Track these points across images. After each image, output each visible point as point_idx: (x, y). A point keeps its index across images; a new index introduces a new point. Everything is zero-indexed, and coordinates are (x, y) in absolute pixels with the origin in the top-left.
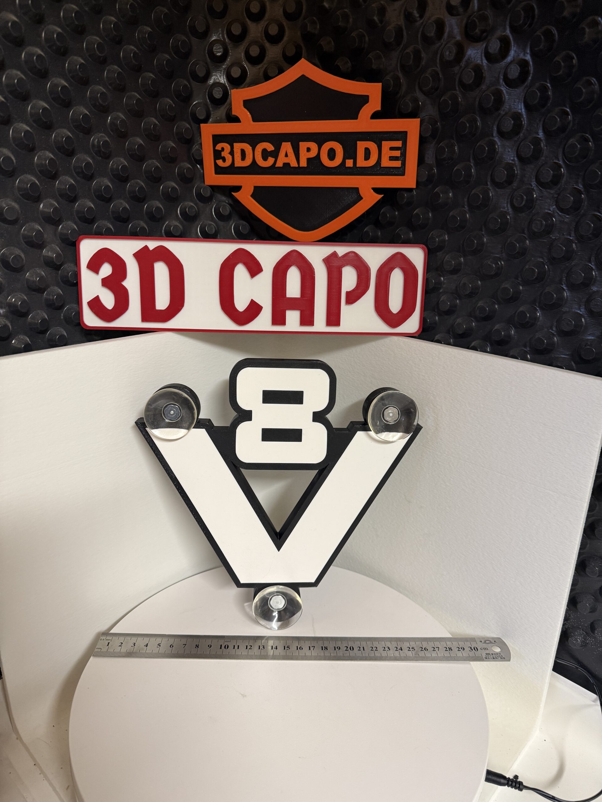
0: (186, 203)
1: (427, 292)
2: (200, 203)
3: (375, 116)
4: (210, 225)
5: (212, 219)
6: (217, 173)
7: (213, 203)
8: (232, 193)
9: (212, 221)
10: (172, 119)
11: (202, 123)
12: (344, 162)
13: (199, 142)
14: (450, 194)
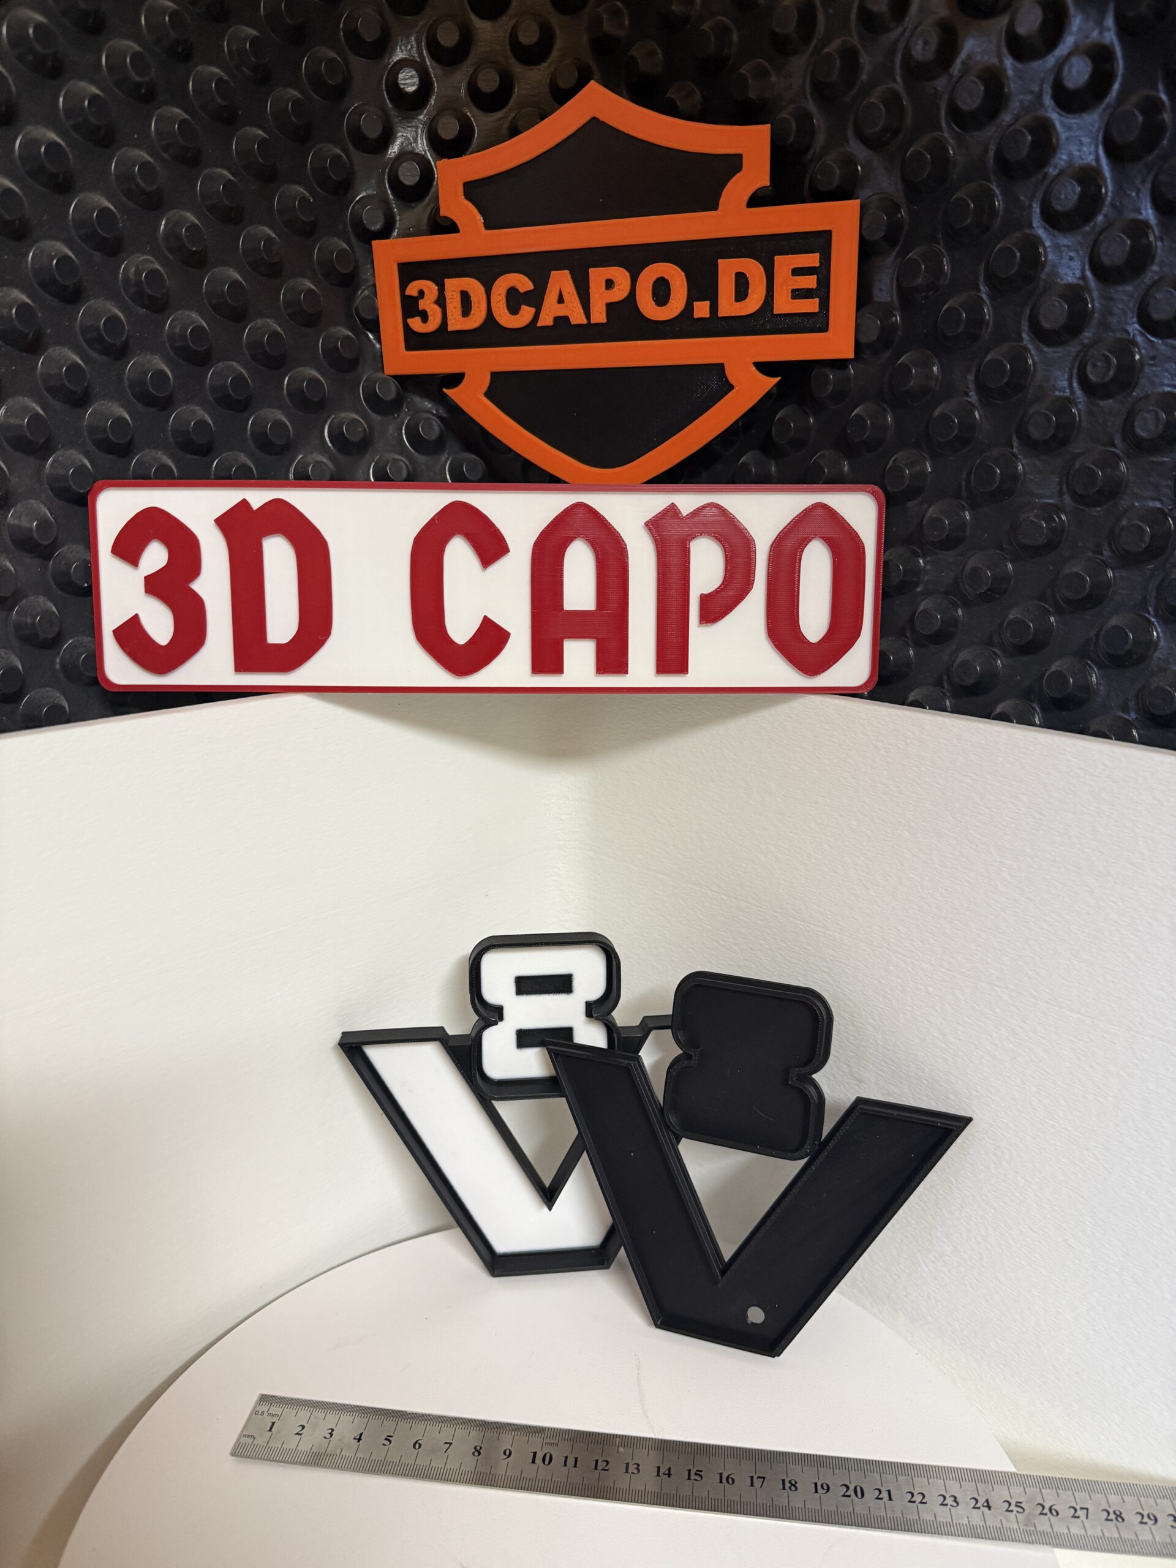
0: (343, 415)
1: (885, 593)
2: (374, 415)
3: (756, 200)
4: (395, 461)
5: (403, 450)
6: (409, 347)
7: (402, 415)
8: (444, 390)
9: (401, 454)
10: (309, 231)
11: (375, 239)
12: (689, 308)
13: (371, 283)
14: (935, 369)
